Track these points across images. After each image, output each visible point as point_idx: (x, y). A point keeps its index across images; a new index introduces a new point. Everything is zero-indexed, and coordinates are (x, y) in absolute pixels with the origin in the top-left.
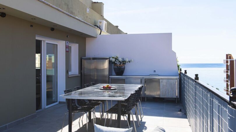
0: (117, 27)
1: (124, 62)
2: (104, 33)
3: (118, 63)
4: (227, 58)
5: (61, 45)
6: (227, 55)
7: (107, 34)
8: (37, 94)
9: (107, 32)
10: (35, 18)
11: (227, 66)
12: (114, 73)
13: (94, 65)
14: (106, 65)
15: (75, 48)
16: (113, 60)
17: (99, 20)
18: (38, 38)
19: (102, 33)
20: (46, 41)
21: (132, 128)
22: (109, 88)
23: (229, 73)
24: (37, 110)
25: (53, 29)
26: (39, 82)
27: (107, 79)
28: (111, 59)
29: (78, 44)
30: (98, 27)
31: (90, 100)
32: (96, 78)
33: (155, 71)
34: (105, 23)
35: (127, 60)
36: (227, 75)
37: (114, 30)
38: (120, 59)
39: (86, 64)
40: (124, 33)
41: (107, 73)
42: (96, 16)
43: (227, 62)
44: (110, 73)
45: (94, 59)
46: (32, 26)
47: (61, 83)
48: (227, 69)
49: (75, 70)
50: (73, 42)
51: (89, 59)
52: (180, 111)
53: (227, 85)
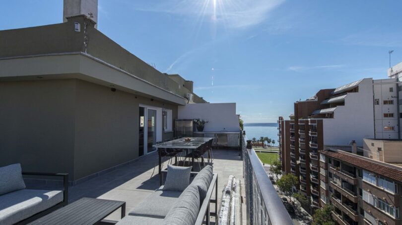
0: (202, 98)
1: (203, 122)
2: (191, 102)
3: (199, 123)
4: (280, 119)
5: (159, 111)
6: (280, 118)
7: (194, 103)
8: (140, 145)
9: (194, 102)
10: (137, 92)
11: (280, 124)
12: (197, 130)
13: (182, 124)
14: (191, 124)
15: (170, 113)
16: (196, 121)
17: (188, 94)
18: (141, 106)
19: (190, 103)
20: (147, 108)
21: (192, 167)
22: (189, 140)
23: (281, 130)
24: (139, 156)
25: (152, 100)
26: (142, 137)
27: (192, 134)
28: (195, 120)
29: (171, 110)
30: (187, 98)
31: (176, 149)
32: (184, 133)
33: (224, 129)
34: (191, 95)
35: (205, 121)
36: (280, 131)
37: (199, 100)
38: (201, 121)
39: (177, 123)
40: (206, 102)
41: (192, 130)
42: (186, 90)
43: (279, 122)
44: (194, 130)
45: (185, 120)
46: (136, 98)
47: (159, 137)
48: (280, 127)
49: (169, 128)
50: (168, 109)
51: (180, 120)
52: (240, 155)
53: (280, 137)
